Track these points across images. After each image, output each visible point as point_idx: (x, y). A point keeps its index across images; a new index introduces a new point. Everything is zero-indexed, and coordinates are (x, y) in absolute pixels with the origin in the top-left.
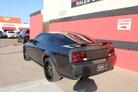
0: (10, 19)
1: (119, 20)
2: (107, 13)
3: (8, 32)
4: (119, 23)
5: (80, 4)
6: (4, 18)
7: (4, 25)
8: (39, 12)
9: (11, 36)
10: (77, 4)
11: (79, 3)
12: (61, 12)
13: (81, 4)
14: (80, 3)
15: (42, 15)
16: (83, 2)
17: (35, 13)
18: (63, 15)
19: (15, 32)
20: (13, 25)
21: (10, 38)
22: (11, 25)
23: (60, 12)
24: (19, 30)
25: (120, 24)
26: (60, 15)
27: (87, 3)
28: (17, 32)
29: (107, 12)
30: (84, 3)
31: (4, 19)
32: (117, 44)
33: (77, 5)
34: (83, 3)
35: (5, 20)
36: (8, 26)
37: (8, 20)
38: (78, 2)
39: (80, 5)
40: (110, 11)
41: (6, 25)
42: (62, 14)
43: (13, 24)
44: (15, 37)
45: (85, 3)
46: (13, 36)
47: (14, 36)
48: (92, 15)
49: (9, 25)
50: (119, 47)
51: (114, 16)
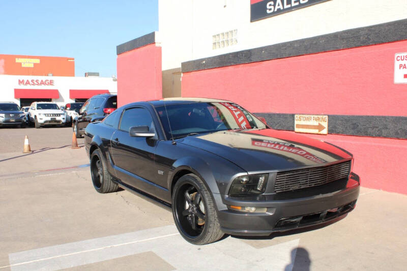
0: (38, 61)
1: (397, 55)
2: (361, 36)
3: (38, 105)
4: (397, 64)
5: (279, 10)
6: (18, 60)
7: (20, 82)
8: (149, 39)
9: (49, 119)
10: (270, 9)
11: (274, 6)
12: (218, 35)
13: (282, 8)
14: (277, 7)
15: (160, 49)
16: (287, 4)
17: (135, 41)
18: (226, 44)
19: (59, 104)
20: (51, 83)
21: (45, 126)
22: (42, 83)
23: (214, 36)
24: (71, 97)
25: (401, 66)
26: (215, 44)
27: (301, 6)
28: (64, 104)
29: (362, 33)
30: (289, 6)
31: (20, 64)
32: (391, 126)
33: (268, 12)
34: (286, 6)
35: (23, 65)
36: (34, 84)
37: (32, 66)
38: (272, 3)
39: (279, 12)
40: (370, 29)
41: (28, 83)
42: (223, 42)
43: (50, 78)
44: (59, 121)
45: (293, 4)
46: (53, 120)
47: (58, 118)
48: (316, 44)
49: (36, 83)
50: (397, 133)
51: (383, 43)
